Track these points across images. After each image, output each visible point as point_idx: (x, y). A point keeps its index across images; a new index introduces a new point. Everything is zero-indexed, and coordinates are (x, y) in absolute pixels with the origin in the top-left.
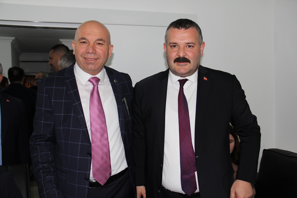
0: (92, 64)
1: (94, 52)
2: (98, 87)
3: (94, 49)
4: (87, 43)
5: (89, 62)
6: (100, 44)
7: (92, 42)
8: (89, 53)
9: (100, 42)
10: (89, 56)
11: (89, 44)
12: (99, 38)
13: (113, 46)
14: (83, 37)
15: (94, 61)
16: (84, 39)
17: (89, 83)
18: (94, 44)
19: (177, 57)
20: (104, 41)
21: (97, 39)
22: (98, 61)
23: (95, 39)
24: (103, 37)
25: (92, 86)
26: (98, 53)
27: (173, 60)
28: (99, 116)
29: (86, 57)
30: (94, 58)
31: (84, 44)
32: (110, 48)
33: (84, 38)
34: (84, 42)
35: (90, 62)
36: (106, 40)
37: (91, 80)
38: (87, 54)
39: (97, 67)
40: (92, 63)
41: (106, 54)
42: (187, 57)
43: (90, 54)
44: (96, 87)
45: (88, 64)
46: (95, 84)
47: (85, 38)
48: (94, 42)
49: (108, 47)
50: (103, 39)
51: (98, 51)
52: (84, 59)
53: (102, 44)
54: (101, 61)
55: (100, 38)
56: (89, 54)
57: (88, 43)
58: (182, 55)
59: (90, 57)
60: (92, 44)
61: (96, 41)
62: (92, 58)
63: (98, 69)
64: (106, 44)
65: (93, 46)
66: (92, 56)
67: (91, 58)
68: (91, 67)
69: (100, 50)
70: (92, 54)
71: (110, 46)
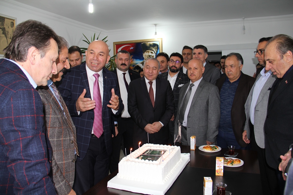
1: (97, 60)
2: (98, 80)
3: (97, 58)
8: (94, 60)
11: (95, 54)
12: (101, 51)
18: (98, 55)
19: (122, 63)
22: (99, 65)
27: (120, 64)
37: (95, 75)
39: (99, 68)
41: (105, 61)
42: (125, 64)
48: (98, 53)
53: (103, 55)
58: (124, 62)
69: (101, 58)
70: (96, 61)
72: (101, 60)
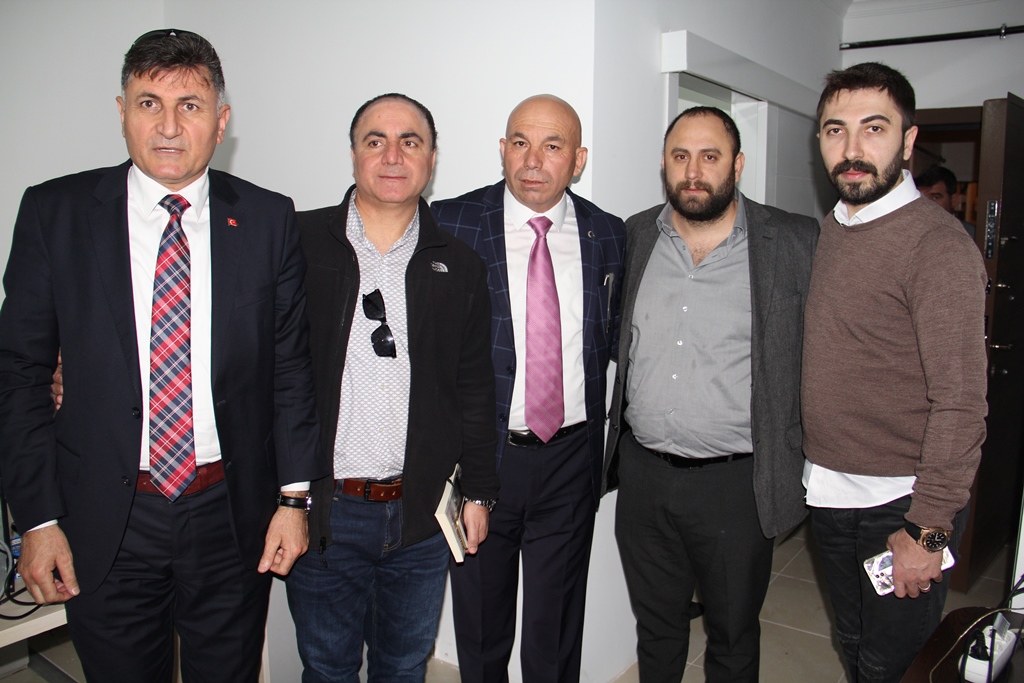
0: (535, 191)
4: (526, 146)
6: (553, 147)
9: (554, 143)
10: (529, 175)
13: (586, 150)
14: (518, 133)
17: (529, 228)
20: (564, 141)
21: (546, 137)
23: (542, 138)
24: (561, 133)
25: (535, 236)
26: (546, 169)
28: (545, 301)
30: (539, 180)
31: (521, 147)
32: (579, 155)
33: (520, 134)
34: (521, 144)
35: (531, 188)
36: (567, 138)
38: (526, 171)
40: (536, 188)
43: (532, 169)
44: (541, 240)
45: (528, 191)
46: (542, 233)
49: (575, 153)
50: (561, 136)
54: (552, 187)
55: (554, 135)
57: (528, 145)
59: (531, 179)
60: (537, 148)
61: (544, 142)
63: (547, 201)
64: (568, 146)
65: (538, 152)
66: (535, 176)
68: (535, 195)
71: (578, 151)
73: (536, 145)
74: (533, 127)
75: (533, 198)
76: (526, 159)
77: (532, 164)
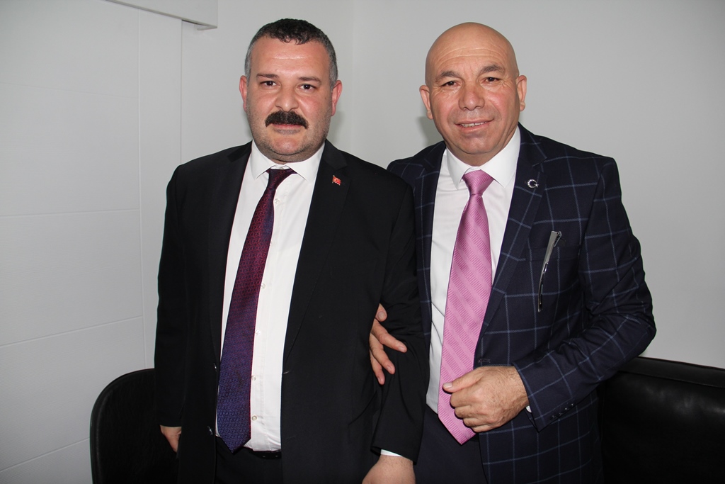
0: (479, 136)
1: (481, 103)
3: (479, 97)
4: (458, 85)
5: (470, 133)
6: (491, 79)
7: (470, 80)
8: (466, 108)
9: (491, 74)
10: (468, 116)
11: (464, 86)
13: (524, 78)
14: (446, 71)
15: (483, 127)
16: (449, 74)
18: (477, 84)
20: (502, 70)
22: (492, 124)
23: (476, 70)
24: (499, 60)
26: (490, 104)
27: (265, 118)
29: (460, 121)
30: (483, 119)
31: (451, 87)
32: (519, 86)
33: (447, 73)
34: (450, 83)
35: (473, 133)
36: (506, 66)
38: (462, 112)
39: (491, 141)
40: (479, 133)
45: (469, 138)
47: (450, 72)
48: (475, 77)
49: (515, 83)
50: (499, 65)
51: (490, 101)
52: (456, 128)
53: (498, 79)
54: (500, 124)
55: (491, 64)
56: (469, 112)
57: (461, 84)
59: (471, 121)
60: (473, 84)
61: (480, 75)
62: (476, 120)
64: (507, 77)
65: (475, 88)
66: (476, 115)
67: (474, 120)
68: (477, 143)
69: (493, 95)
70: (476, 110)
71: (517, 81)
72: (496, 100)
73: (470, 81)
74: (462, 59)
75: (478, 145)
76: (462, 99)
77: (471, 102)
